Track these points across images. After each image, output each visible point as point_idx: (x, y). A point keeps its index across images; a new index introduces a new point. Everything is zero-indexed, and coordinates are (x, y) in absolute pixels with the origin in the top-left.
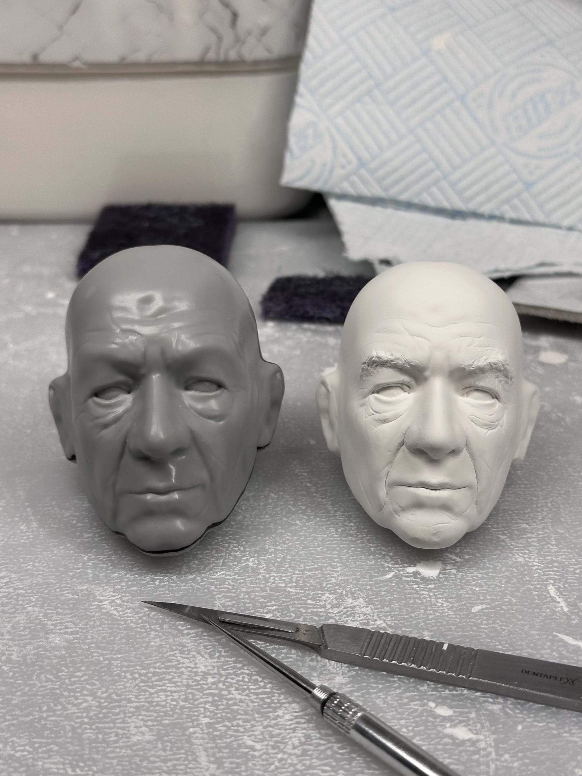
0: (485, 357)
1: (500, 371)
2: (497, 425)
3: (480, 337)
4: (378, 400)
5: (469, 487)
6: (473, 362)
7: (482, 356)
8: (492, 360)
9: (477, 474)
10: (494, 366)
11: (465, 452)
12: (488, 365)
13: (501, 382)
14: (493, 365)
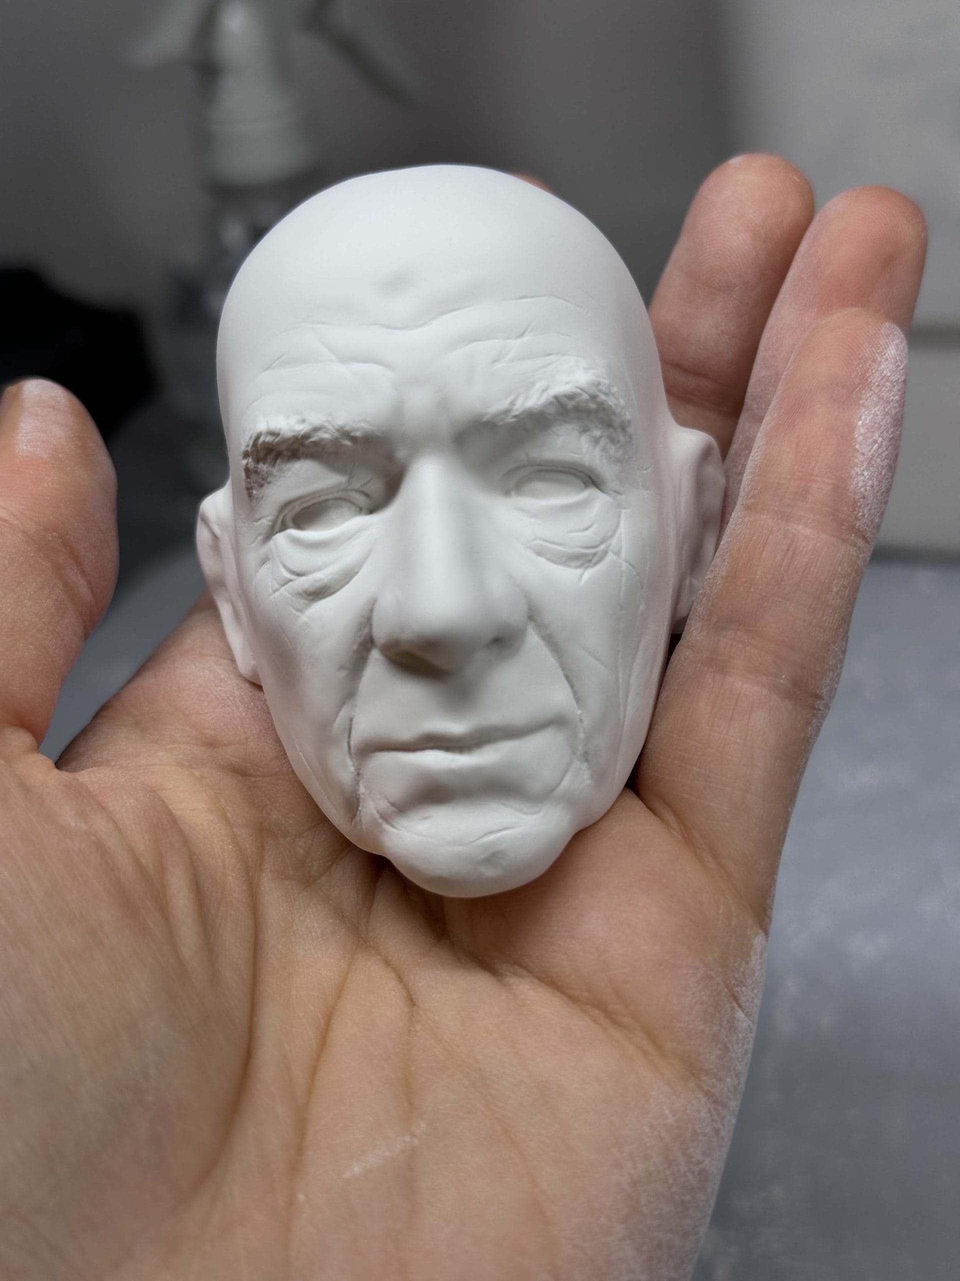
0: (539, 386)
1: (589, 412)
2: (605, 553)
3: (521, 335)
4: (296, 541)
5: (558, 722)
6: (512, 403)
7: (533, 384)
8: (561, 388)
9: (572, 686)
10: (571, 404)
11: (533, 639)
12: (551, 403)
13: (596, 441)
14: (565, 400)
